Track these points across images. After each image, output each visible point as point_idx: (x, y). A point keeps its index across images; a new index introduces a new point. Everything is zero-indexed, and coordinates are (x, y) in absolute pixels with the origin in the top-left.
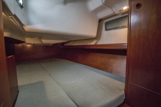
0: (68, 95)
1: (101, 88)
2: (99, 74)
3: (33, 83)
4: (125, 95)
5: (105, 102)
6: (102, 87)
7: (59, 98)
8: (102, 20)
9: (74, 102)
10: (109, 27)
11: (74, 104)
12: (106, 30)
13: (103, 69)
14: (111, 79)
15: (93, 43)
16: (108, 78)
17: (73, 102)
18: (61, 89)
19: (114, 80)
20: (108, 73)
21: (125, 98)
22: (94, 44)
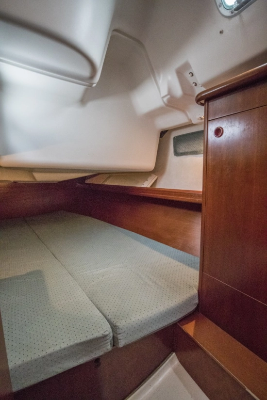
0: (89, 298)
1: (156, 283)
2: (158, 253)
3: (21, 276)
4: (197, 296)
5: (157, 310)
6: (157, 281)
7: (73, 303)
8: (167, 131)
9: (101, 312)
10: (182, 149)
11: (100, 314)
12: (177, 154)
13: (167, 242)
14: (179, 263)
15: (147, 184)
16: (174, 261)
17: (99, 312)
18: (78, 285)
19: (184, 265)
20: (177, 250)
21: (197, 301)
22: (149, 186)
